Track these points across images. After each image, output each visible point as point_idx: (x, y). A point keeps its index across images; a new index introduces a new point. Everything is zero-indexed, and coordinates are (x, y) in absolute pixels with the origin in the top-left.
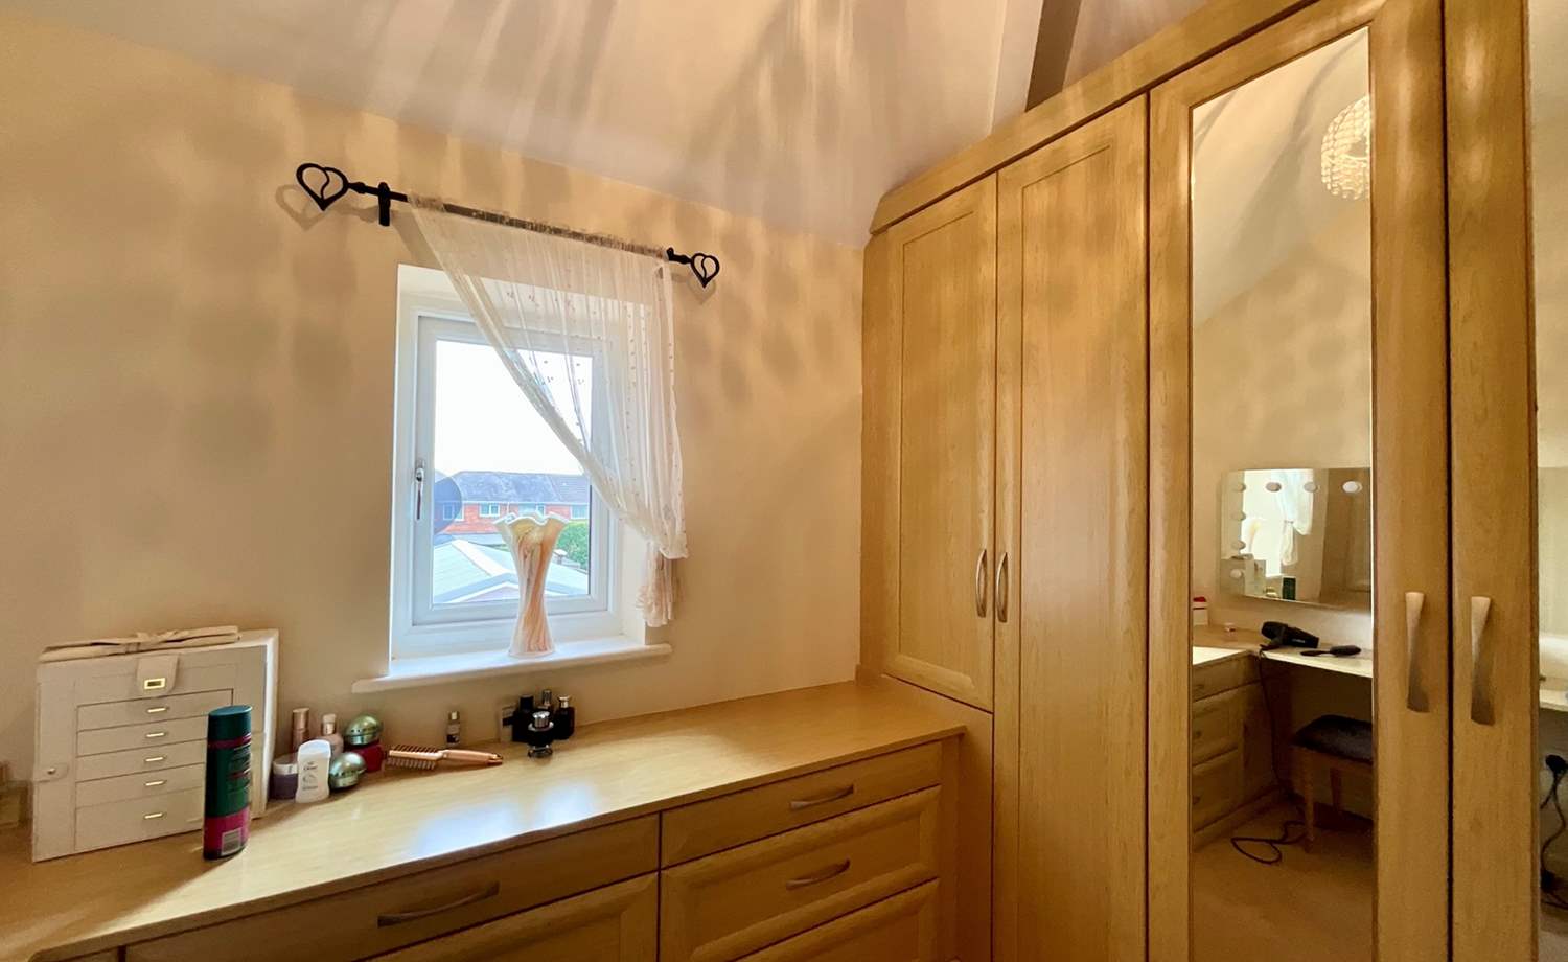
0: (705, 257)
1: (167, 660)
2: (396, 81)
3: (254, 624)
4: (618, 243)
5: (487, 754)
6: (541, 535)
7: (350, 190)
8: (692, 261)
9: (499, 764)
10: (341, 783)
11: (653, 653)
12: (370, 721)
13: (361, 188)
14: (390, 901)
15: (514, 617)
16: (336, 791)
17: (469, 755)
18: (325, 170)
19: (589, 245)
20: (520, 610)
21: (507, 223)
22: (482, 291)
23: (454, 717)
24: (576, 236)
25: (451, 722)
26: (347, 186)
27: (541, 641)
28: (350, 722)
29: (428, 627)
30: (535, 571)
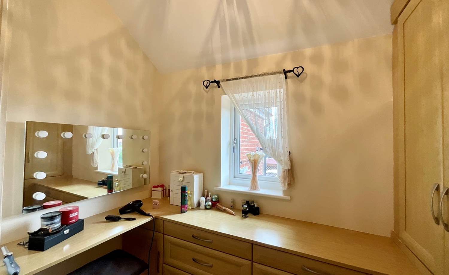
0: (298, 68)
1: (182, 175)
2: (218, 56)
3: (197, 171)
4: (267, 74)
5: (233, 212)
6: (254, 158)
7: (211, 83)
8: (293, 71)
9: (235, 215)
10: (208, 207)
11: (285, 198)
12: (216, 196)
13: (212, 82)
14: (195, 233)
15: (250, 179)
16: (206, 209)
17: (228, 210)
18: (207, 81)
19: (259, 77)
20: (251, 177)
21: (239, 79)
22: (234, 98)
23: (232, 201)
24: (256, 76)
25: (231, 202)
26: (210, 82)
27: (255, 187)
28: (213, 196)
29: (237, 178)
30: (254, 168)
